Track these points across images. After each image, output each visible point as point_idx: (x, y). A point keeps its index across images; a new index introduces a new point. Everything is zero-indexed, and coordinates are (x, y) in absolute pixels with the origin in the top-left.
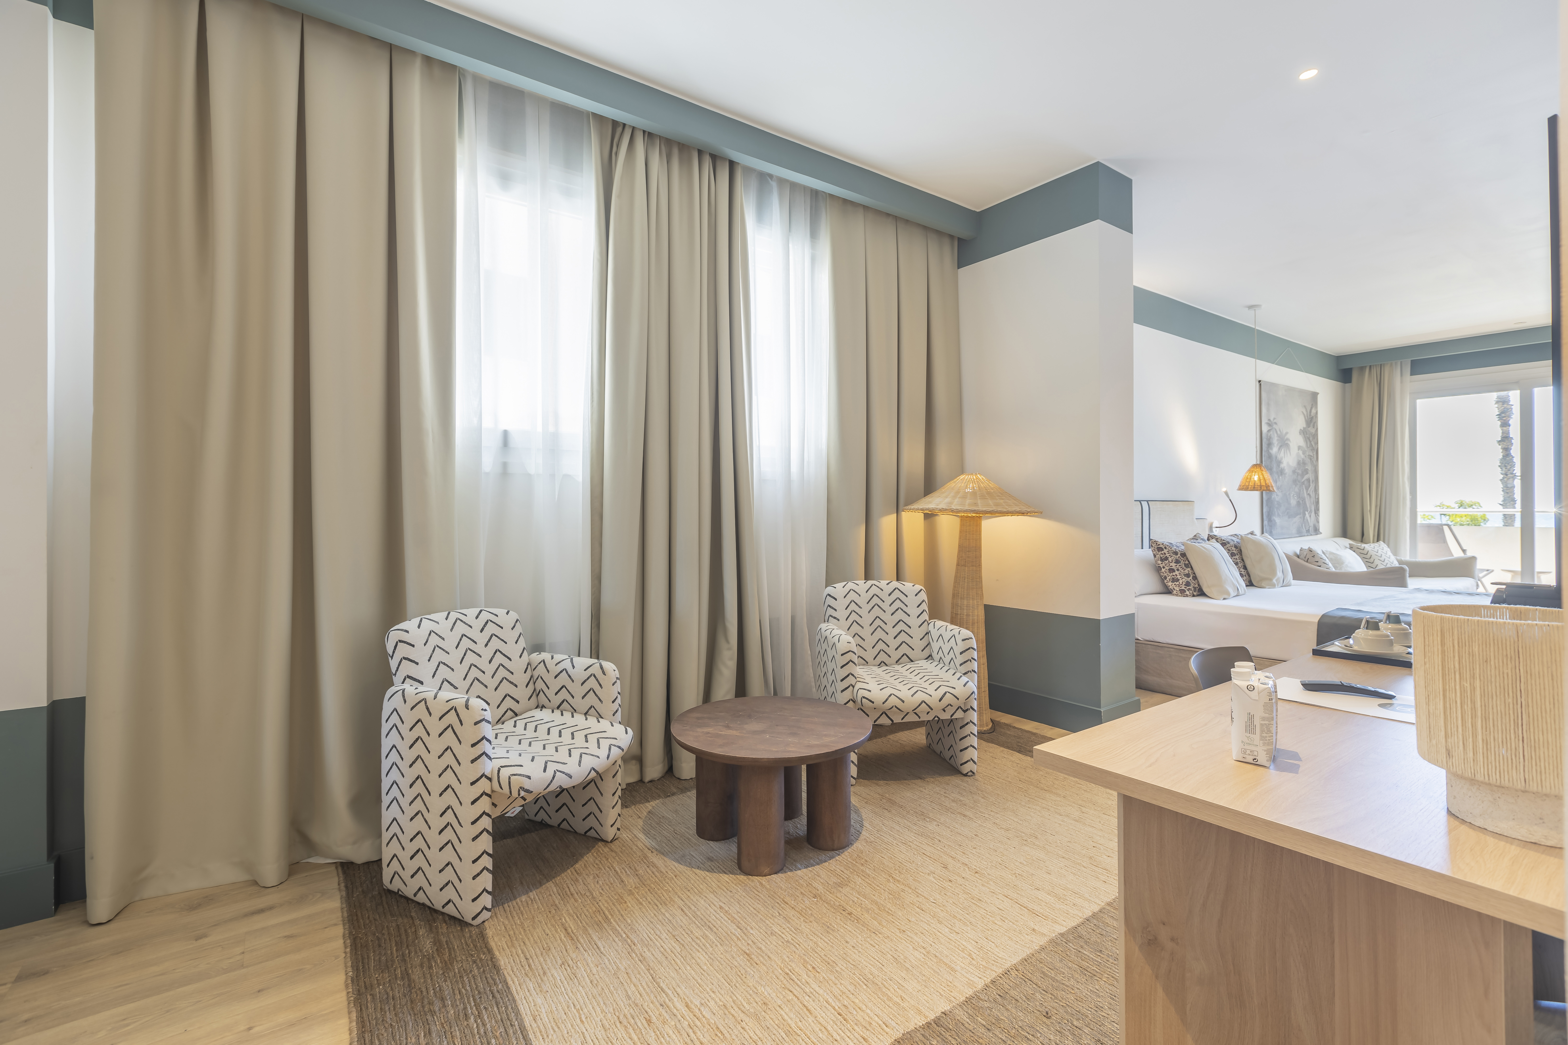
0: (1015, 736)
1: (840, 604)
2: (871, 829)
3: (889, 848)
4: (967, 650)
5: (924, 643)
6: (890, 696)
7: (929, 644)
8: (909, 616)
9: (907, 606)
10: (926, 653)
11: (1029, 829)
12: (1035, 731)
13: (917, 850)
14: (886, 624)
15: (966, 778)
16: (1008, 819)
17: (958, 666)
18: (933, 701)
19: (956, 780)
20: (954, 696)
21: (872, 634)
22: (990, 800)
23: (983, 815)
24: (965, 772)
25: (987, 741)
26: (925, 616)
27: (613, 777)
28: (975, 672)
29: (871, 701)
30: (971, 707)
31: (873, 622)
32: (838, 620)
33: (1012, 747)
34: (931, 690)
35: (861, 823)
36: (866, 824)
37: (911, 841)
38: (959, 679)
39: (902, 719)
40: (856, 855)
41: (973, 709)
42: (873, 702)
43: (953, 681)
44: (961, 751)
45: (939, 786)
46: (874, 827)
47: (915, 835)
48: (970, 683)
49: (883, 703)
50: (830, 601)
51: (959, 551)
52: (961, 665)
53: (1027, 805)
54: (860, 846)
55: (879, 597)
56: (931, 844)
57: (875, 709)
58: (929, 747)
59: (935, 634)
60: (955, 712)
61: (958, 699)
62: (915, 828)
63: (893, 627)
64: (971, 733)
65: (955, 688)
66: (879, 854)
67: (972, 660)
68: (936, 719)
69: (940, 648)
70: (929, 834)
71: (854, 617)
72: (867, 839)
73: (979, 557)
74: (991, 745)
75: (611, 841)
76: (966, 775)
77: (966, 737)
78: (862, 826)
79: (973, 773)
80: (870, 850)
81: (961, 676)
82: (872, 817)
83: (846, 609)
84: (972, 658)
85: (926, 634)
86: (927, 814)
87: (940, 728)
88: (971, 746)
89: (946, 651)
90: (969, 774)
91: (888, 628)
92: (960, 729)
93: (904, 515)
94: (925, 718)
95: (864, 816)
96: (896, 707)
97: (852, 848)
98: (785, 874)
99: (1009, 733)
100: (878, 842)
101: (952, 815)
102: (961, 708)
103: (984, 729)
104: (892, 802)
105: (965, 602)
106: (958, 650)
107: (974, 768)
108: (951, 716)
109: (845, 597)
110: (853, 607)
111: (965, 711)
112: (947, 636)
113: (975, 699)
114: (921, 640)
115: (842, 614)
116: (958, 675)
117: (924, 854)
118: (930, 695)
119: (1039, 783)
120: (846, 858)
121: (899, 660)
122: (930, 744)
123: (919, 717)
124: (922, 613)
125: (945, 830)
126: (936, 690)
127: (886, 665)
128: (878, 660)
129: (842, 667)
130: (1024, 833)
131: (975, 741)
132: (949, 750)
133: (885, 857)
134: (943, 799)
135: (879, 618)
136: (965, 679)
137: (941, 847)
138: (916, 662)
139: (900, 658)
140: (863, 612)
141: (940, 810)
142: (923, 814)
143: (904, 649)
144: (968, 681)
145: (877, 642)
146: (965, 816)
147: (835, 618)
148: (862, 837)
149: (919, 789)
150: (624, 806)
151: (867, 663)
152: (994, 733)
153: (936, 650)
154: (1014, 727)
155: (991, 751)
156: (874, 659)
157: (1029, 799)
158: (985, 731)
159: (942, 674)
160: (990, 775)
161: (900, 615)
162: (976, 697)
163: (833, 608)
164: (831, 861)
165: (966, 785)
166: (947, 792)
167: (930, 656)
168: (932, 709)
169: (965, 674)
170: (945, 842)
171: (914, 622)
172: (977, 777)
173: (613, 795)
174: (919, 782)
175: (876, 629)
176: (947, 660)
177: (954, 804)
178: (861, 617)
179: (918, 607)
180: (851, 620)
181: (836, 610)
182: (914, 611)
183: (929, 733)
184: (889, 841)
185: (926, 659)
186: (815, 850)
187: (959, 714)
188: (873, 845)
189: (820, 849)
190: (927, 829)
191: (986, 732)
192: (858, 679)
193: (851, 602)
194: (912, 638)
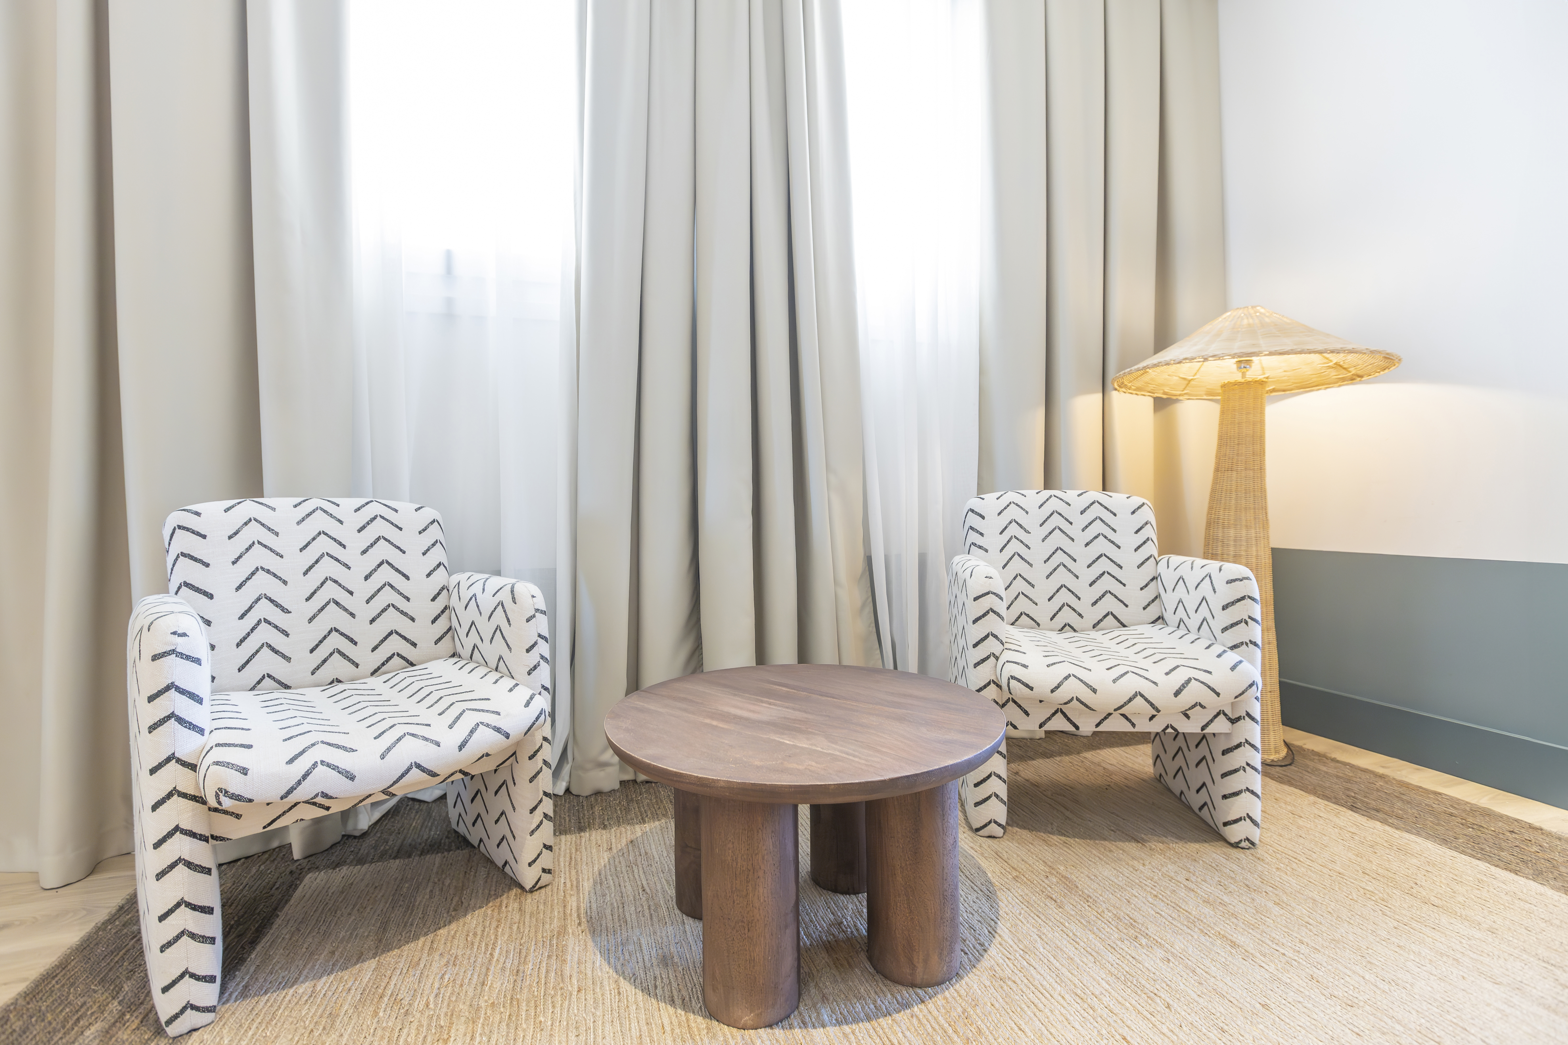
0: (1338, 777)
1: (991, 526)
2: (1012, 943)
3: (1041, 1006)
4: (1239, 600)
5: (1149, 594)
6: (1066, 678)
7: (1157, 597)
8: (1119, 547)
9: (1115, 531)
10: (1154, 611)
11: (1414, 1012)
12: (1381, 771)
13: (1109, 1025)
14: (1075, 561)
15: (1234, 852)
16: (1349, 973)
17: (1218, 633)
18: (1161, 695)
19: (1212, 852)
20: (1209, 687)
21: (1048, 577)
22: (1296, 912)
23: (1282, 951)
24: (1233, 840)
25: (1280, 780)
26: (1151, 549)
27: (531, 781)
28: (1255, 644)
29: (1027, 686)
30: (1248, 715)
31: (1051, 556)
32: (986, 551)
33: (1336, 798)
34: (1156, 672)
35: (992, 923)
36: (1002, 928)
37: (1097, 993)
38: (1219, 656)
39: (1097, 725)
40: (960, 1010)
41: (1253, 719)
42: (1031, 689)
43: (1207, 660)
44: (1225, 797)
45: (1175, 863)
46: (1019, 940)
47: (1111, 979)
48: (1245, 665)
49: (1052, 691)
50: (973, 520)
51: (1220, 446)
52: (1225, 630)
53: (1393, 939)
54: (975, 986)
55: (1063, 517)
56: (1145, 1013)
57: (1041, 701)
58: (1160, 781)
59: (1169, 577)
60: (1211, 721)
61: (1218, 694)
62: (1111, 958)
63: (1089, 566)
64: (1248, 764)
65: (1210, 673)
66: (1014, 1017)
67: (1249, 620)
68: (1170, 730)
69: (1180, 601)
70: (1143, 982)
71: (1015, 546)
72: (997, 968)
73: (1260, 454)
74: (1286, 788)
75: (531, 891)
76: (1236, 845)
77: (1236, 771)
78: (993, 932)
79: (1253, 844)
80: (995, 1003)
81: (1225, 651)
82: (1020, 914)
83: (1001, 533)
84: (1250, 617)
85: (1152, 580)
86: (1143, 925)
87: (1180, 749)
88: (1248, 789)
89: (1191, 607)
90: (1243, 844)
91: (1079, 567)
92: (1223, 754)
93: (1117, 398)
94: (1143, 726)
95: (1004, 907)
96: (1078, 699)
97: (957, 986)
98: (788, 1032)
99: (1325, 769)
100: (1019, 982)
101: (1203, 939)
102: (1225, 715)
103: (1272, 757)
104: (1070, 886)
105: (1232, 532)
106: (1217, 603)
107: (1255, 834)
108: (1203, 729)
109: (999, 514)
110: (1014, 530)
111: (1233, 721)
112: (1192, 579)
113: (1257, 698)
114: (1142, 589)
115: (992, 541)
116: (1218, 649)
117: (1124, 1039)
118: (1155, 683)
119: (1414, 886)
120: (935, 1013)
121: (1099, 622)
122: (1161, 775)
123: (1133, 725)
124: (1145, 542)
125: (1185, 976)
126: (1167, 674)
127: (1075, 631)
128: (1060, 620)
129: (975, 622)
130: (1399, 1022)
131: (1256, 781)
132: (1198, 791)
133: (1027, 1030)
134: (1182, 893)
135: (1062, 550)
136: (1232, 657)
137: (1172, 1027)
138: (1132, 628)
139: (1101, 620)
140: (1033, 539)
141: (1174, 919)
142: (1133, 924)
143: (1110, 603)
144: (1241, 662)
145: (1058, 591)
146: (1234, 945)
147: (980, 547)
148: (986, 962)
149: (1131, 863)
150: (560, 831)
151: (1038, 625)
152: (1292, 767)
153: (1170, 605)
154: (1334, 760)
155: (1288, 800)
156: (1051, 619)
157: (1396, 924)
158: (1273, 761)
159: (1184, 646)
160: (1290, 853)
161: (1101, 546)
162: (1259, 694)
163: (977, 532)
164: (897, 1016)
165: (1235, 867)
166: (1193, 879)
167: (1160, 618)
168: (1158, 711)
169: (1234, 647)
170: (1183, 1013)
171: (1128, 558)
172: (1260, 851)
173: (532, 811)
174: (1131, 847)
175: (1055, 570)
176: (1194, 622)
177: (1207, 910)
178: (1029, 548)
179: (1137, 532)
180: (1008, 551)
181: (982, 534)
182: (1129, 540)
183: (1158, 756)
184: (1045, 983)
185: (1152, 623)
186: (877, 977)
187: (1221, 726)
188: (1005, 987)
189: (886, 977)
190: (1138, 965)
191: (1275, 764)
192: (1007, 646)
193: (1011, 522)
194: (1124, 585)
